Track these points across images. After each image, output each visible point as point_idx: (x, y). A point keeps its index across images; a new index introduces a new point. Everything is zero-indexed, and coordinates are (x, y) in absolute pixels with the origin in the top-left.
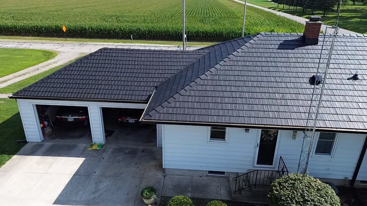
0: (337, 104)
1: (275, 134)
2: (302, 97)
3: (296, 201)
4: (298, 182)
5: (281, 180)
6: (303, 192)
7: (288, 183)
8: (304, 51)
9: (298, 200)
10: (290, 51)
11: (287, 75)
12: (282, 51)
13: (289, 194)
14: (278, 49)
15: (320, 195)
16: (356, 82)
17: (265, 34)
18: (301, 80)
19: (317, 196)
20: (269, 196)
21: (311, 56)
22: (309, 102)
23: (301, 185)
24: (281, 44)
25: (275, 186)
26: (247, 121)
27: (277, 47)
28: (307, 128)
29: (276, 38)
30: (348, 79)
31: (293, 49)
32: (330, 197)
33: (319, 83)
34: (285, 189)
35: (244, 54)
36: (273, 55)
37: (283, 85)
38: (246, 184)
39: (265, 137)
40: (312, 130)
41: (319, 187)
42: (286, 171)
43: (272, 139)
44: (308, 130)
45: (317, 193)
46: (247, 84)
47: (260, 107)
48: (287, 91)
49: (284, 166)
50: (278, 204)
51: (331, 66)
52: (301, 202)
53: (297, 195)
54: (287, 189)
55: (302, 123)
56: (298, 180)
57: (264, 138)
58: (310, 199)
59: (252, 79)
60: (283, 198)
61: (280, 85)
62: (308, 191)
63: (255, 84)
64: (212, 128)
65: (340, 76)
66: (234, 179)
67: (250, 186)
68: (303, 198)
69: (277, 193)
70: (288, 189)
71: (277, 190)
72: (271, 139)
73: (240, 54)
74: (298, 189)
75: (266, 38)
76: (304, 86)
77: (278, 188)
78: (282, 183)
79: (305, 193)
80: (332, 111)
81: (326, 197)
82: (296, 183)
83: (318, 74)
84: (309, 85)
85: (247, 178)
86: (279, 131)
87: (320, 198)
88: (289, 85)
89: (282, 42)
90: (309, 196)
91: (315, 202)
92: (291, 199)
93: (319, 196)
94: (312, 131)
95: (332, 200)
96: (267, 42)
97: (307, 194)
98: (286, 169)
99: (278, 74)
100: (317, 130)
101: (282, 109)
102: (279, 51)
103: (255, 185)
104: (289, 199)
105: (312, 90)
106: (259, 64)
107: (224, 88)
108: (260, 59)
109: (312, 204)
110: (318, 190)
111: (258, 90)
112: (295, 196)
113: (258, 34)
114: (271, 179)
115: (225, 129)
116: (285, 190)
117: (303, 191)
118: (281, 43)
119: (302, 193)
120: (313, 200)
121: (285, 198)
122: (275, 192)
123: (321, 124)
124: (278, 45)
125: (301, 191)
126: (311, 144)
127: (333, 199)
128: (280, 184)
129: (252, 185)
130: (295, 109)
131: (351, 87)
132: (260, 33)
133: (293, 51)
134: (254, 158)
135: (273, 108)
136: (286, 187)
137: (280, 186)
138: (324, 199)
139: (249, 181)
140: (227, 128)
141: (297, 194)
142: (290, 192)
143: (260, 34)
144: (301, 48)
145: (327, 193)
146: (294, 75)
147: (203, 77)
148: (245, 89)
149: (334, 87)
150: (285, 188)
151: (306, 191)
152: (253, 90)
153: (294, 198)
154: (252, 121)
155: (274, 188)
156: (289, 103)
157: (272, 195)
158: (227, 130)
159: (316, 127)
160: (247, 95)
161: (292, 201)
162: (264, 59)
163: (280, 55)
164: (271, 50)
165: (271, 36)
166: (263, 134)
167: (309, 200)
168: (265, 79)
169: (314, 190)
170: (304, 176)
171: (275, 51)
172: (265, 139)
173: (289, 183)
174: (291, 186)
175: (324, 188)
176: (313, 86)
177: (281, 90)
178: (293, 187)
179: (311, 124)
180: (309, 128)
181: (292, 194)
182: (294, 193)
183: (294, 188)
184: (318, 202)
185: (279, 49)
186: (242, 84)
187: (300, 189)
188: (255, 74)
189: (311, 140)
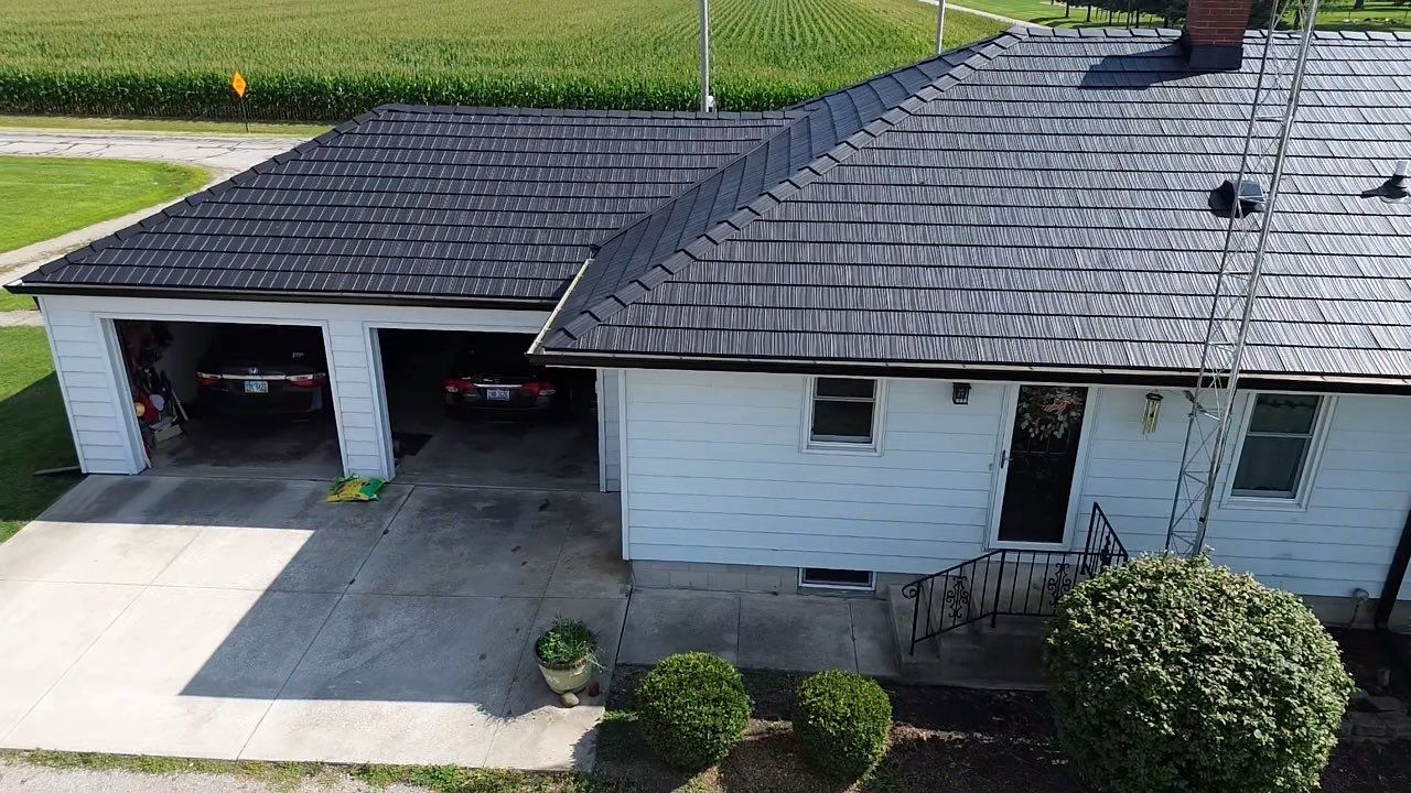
0: (1325, 288)
1: (1073, 414)
2: (1182, 261)
3: (1163, 653)
4: (1171, 582)
5: (1099, 582)
6: (1189, 618)
7: (1130, 591)
8: (1187, 95)
9: (1170, 649)
10: (1129, 94)
11: (1118, 180)
12: (1099, 94)
13: (1136, 627)
14: (1079, 88)
15: (1262, 630)
16: (1399, 206)
17: (1030, 36)
18: (1179, 200)
19: (1250, 632)
20: (1051, 641)
21: (1213, 111)
22: (1212, 281)
23: (1180, 592)
24: (1093, 71)
25: (1075, 604)
26: (960, 350)
27: (1078, 79)
28: (1206, 374)
29: (1073, 50)
30: (1364, 195)
31: (1144, 88)
32: (1300, 637)
33: (1249, 208)
34: (1119, 611)
35: (945, 107)
36: (1061, 110)
37: (1106, 218)
38: (956, 612)
39: (1030, 425)
40: (1224, 382)
41: (1256, 600)
42: (1119, 555)
43: (1059, 435)
44: (1207, 382)
45: (1249, 622)
46: (960, 215)
47: (1012, 302)
48: (1120, 238)
49: (1112, 538)
50: (1091, 668)
51: (1294, 147)
52: (1185, 655)
53: (1166, 631)
54: (1124, 611)
55: (1188, 358)
56: (1170, 576)
57: (1027, 429)
58: (1222, 643)
59: (981, 196)
60: (1111, 644)
61: (1091, 218)
62: (1211, 617)
63: (993, 216)
64: (822, 387)
65: (1331, 185)
66: (907, 592)
67: (970, 620)
68: (1189, 640)
69: (1086, 626)
70: (1130, 612)
71: (1085, 619)
72: (1056, 433)
73: (930, 108)
74: (1170, 608)
75: (1032, 49)
76: (1191, 220)
77: (1089, 610)
78: (1104, 590)
79: (1199, 622)
80: (1305, 311)
81: (1284, 637)
82: (1162, 586)
83: (1245, 177)
84: (1208, 219)
85: (959, 583)
86: (1093, 388)
87: (1261, 641)
88: (1128, 219)
89: (1098, 61)
90: (1214, 635)
91: (1242, 655)
92: (1141, 647)
93: (1256, 635)
94: (1225, 386)
95: (1310, 648)
96: (1039, 64)
97: (1207, 625)
98: (1117, 547)
99: (1083, 179)
100: (1242, 384)
101: (1100, 304)
102: (1087, 94)
103: (995, 613)
104: (1132, 646)
105: (1222, 237)
106: (1005, 142)
107: (867, 233)
108: (1011, 126)
109: (1229, 662)
110: (1253, 611)
111: (1002, 236)
112: (1157, 634)
113: (1000, 36)
114: (1058, 585)
115: (868, 390)
116: (1116, 616)
117: (1190, 616)
118: (1091, 67)
119: (1186, 621)
120: (1230, 648)
121: (1120, 645)
122: (1078, 625)
123: (1261, 361)
124: (1082, 75)
125: (1182, 615)
126: (1221, 440)
127: (1314, 646)
128: (1096, 596)
129: (982, 616)
130: (1155, 305)
131: (1377, 225)
132: (1009, 31)
133: (1144, 94)
134: (988, 513)
135: (1067, 304)
136: (1123, 604)
137: (1094, 604)
138: (1278, 643)
139: (967, 597)
140: (882, 382)
141: (1169, 627)
142: (1139, 620)
143: (1010, 34)
144: (1172, 83)
145: (1292, 621)
146: (1149, 180)
147: (782, 191)
148: (951, 235)
149: (1309, 222)
150: (1118, 606)
151: (1204, 614)
152: (981, 236)
153: (1156, 642)
154: (984, 351)
155: (1070, 611)
156: (1130, 283)
157: (1066, 638)
158: (878, 400)
159: (1242, 372)
160: (959, 256)
161: (1147, 654)
162: (1025, 126)
163: (1092, 110)
164: (1054, 94)
165: (1053, 39)
166: (1025, 411)
167: (1218, 648)
168: (1031, 198)
169: (1238, 611)
170: (1192, 564)
171: (1070, 94)
172: (1033, 435)
173: (1134, 590)
174: (1141, 601)
175: (1278, 604)
176: (1224, 222)
177: (1097, 238)
178: (1148, 601)
179: (1219, 359)
180: (1213, 374)
181: (1146, 630)
182: (1154, 624)
183: (1154, 606)
184: (1252, 656)
185: (1086, 88)
186: (939, 215)
187: (1179, 608)
188: (989, 178)
189: (1220, 422)
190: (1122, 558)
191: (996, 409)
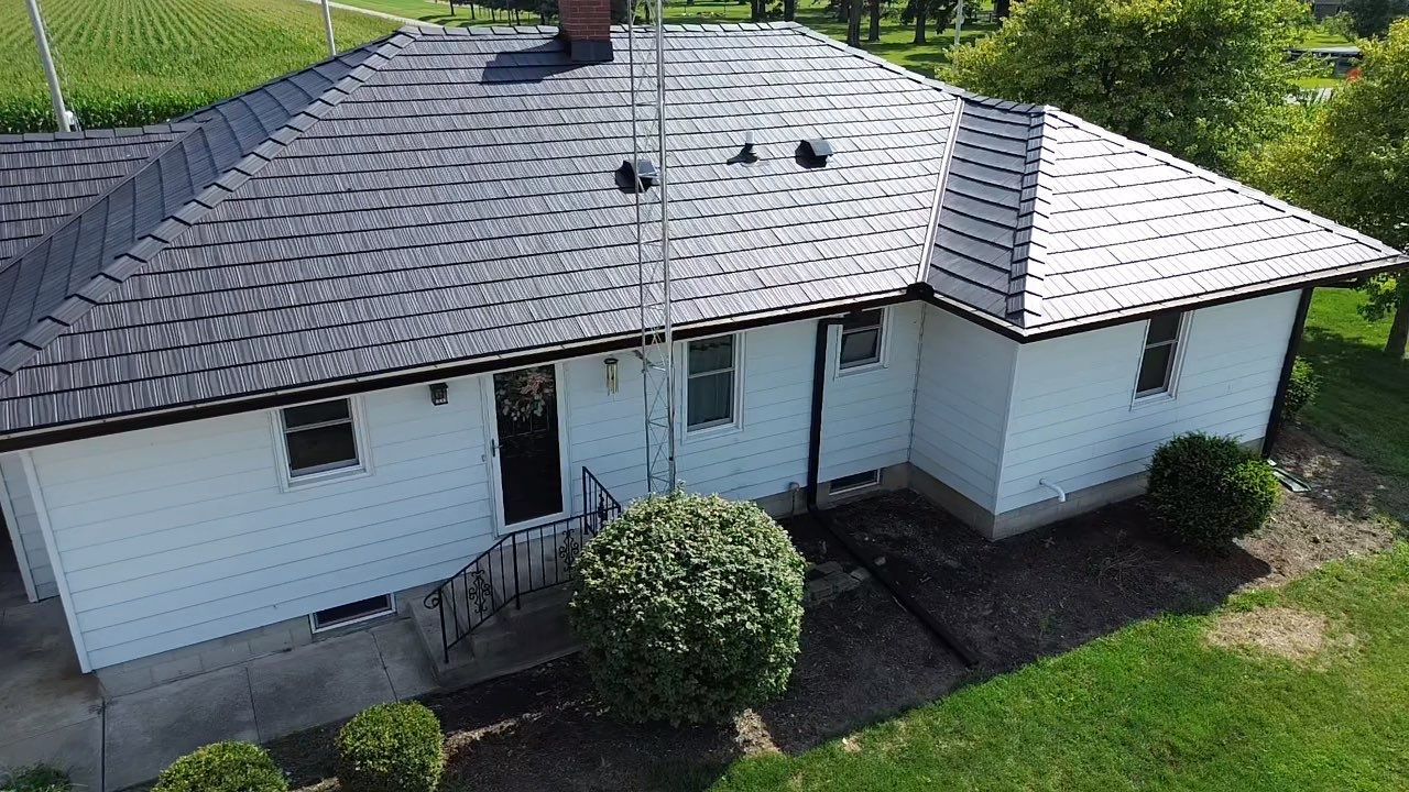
0: (718, 244)
1: (547, 391)
2: (605, 236)
3: (666, 584)
4: (659, 519)
5: (602, 537)
6: (679, 546)
7: (628, 538)
8: (577, 86)
9: (670, 578)
10: (527, 88)
11: (536, 168)
12: (502, 89)
13: (640, 568)
14: (481, 83)
15: (734, 537)
16: (754, 168)
17: (423, 35)
18: (590, 182)
19: (726, 543)
20: (573, 604)
21: (600, 99)
22: (633, 250)
23: (668, 526)
24: (489, 68)
25: (587, 564)
26: (429, 353)
27: (478, 75)
28: (648, 333)
29: (467, 47)
30: (729, 163)
31: (539, 81)
32: (761, 535)
33: (648, 183)
34: (624, 558)
35: (353, 110)
36: (470, 106)
37: (534, 205)
38: (481, 607)
39: (511, 410)
40: (662, 336)
41: (724, 514)
42: (613, 508)
43: (538, 412)
44: (649, 339)
45: (723, 534)
46: (396, 218)
47: (467, 296)
48: (549, 223)
49: (604, 495)
50: (612, 618)
51: (670, 127)
52: (683, 579)
53: (664, 563)
54: (627, 557)
55: (630, 322)
56: (657, 514)
57: (509, 414)
58: (708, 558)
59: (413, 197)
60: (624, 589)
61: (520, 206)
62: (695, 539)
63: (428, 215)
64: (291, 418)
65: (704, 157)
66: (429, 603)
67: (497, 609)
68: (684, 565)
69: (599, 581)
70: (633, 556)
71: (597, 574)
72: (535, 412)
73: (339, 111)
74: (663, 542)
75: (428, 48)
76: (605, 198)
77: (599, 565)
78: (608, 544)
79: (687, 546)
80: (708, 266)
81: (750, 539)
82: (653, 525)
83: (640, 156)
84: (618, 196)
85: (478, 578)
86: (558, 364)
87: (734, 547)
88: (554, 203)
89: (492, 58)
90: (701, 554)
91: (724, 564)
92: (649, 585)
93: (731, 543)
94: (664, 340)
95: (769, 541)
96: (437, 62)
97: (693, 547)
98: (610, 501)
99: (505, 171)
100: (677, 336)
101: (548, 286)
102: (490, 89)
103: (517, 595)
104: (641, 586)
105: (632, 210)
106: (425, 141)
107: (301, 247)
108: (426, 124)
109: (716, 573)
110: (724, 525)
111: (443, 234)
112: (658, 568)
113: (393, 36)
114: (569, 551)
115: (343, 410)
116: (623, 563)
117: (680, 544)
118: (487, 63)
119: (678, 549)
120: (715, 561)
121: (631, 588)
122: (593, 582)
123: (685, 314)
124: (481, 71)
125: (673, 545)
126: (670, 389)
127: (772, 539)
128: (602, 550)
129: (506, 603)
130: (594, 280)
131: (744, 186)
132: (402, 30)
133: (539, 87)
134: (491, 501)
135: (519, 290)
136: (626, 550)
137: (602, 559)
138: (747, 545)
139: (489, 589)
140: (355, 399)
141: (665, 559)
142: (641, 560)
143: (404, 34)
144: (561, 76)
145: (752, 524)
146: (563, 166)
147: (191, 212)
148: (392, 238)
149: (695, 190)
150: (622, 553)
151: (690, 539)
152: (423, 236)
153: (658, 576)
154: (452, 348)
155: (584, 572)
156: (568, 261)
157: (585, 597)
158: (355, 417)
159: (674, 325)
160: (405, 259)
161: (653, 588)
162: (439, 123)
163: (498, 104)
164: (460, 90)
165: (446, 38)
166: (505, 397)
167: (705, 564)
168: (461, 193)
169: (713, 528)
170: (672, 499)
171: (476, 90)
172: (515, 419)
173: (632, 535)
174: (639, 544)
175: (740, 513)
176: (632, 197)
177: (531, 225)
178: (646, 542)
179: (654, 319)
180: (653, 332)
181: (648, 567)
182: (654, 560)
183: (650, 545)
184: (731, 562)
185: (488, 83)
186: (374, 220)
187: (670, 540)
188: (417, 178)
189: (667, 373)
190: (616, 510)
191: (476, 401)
